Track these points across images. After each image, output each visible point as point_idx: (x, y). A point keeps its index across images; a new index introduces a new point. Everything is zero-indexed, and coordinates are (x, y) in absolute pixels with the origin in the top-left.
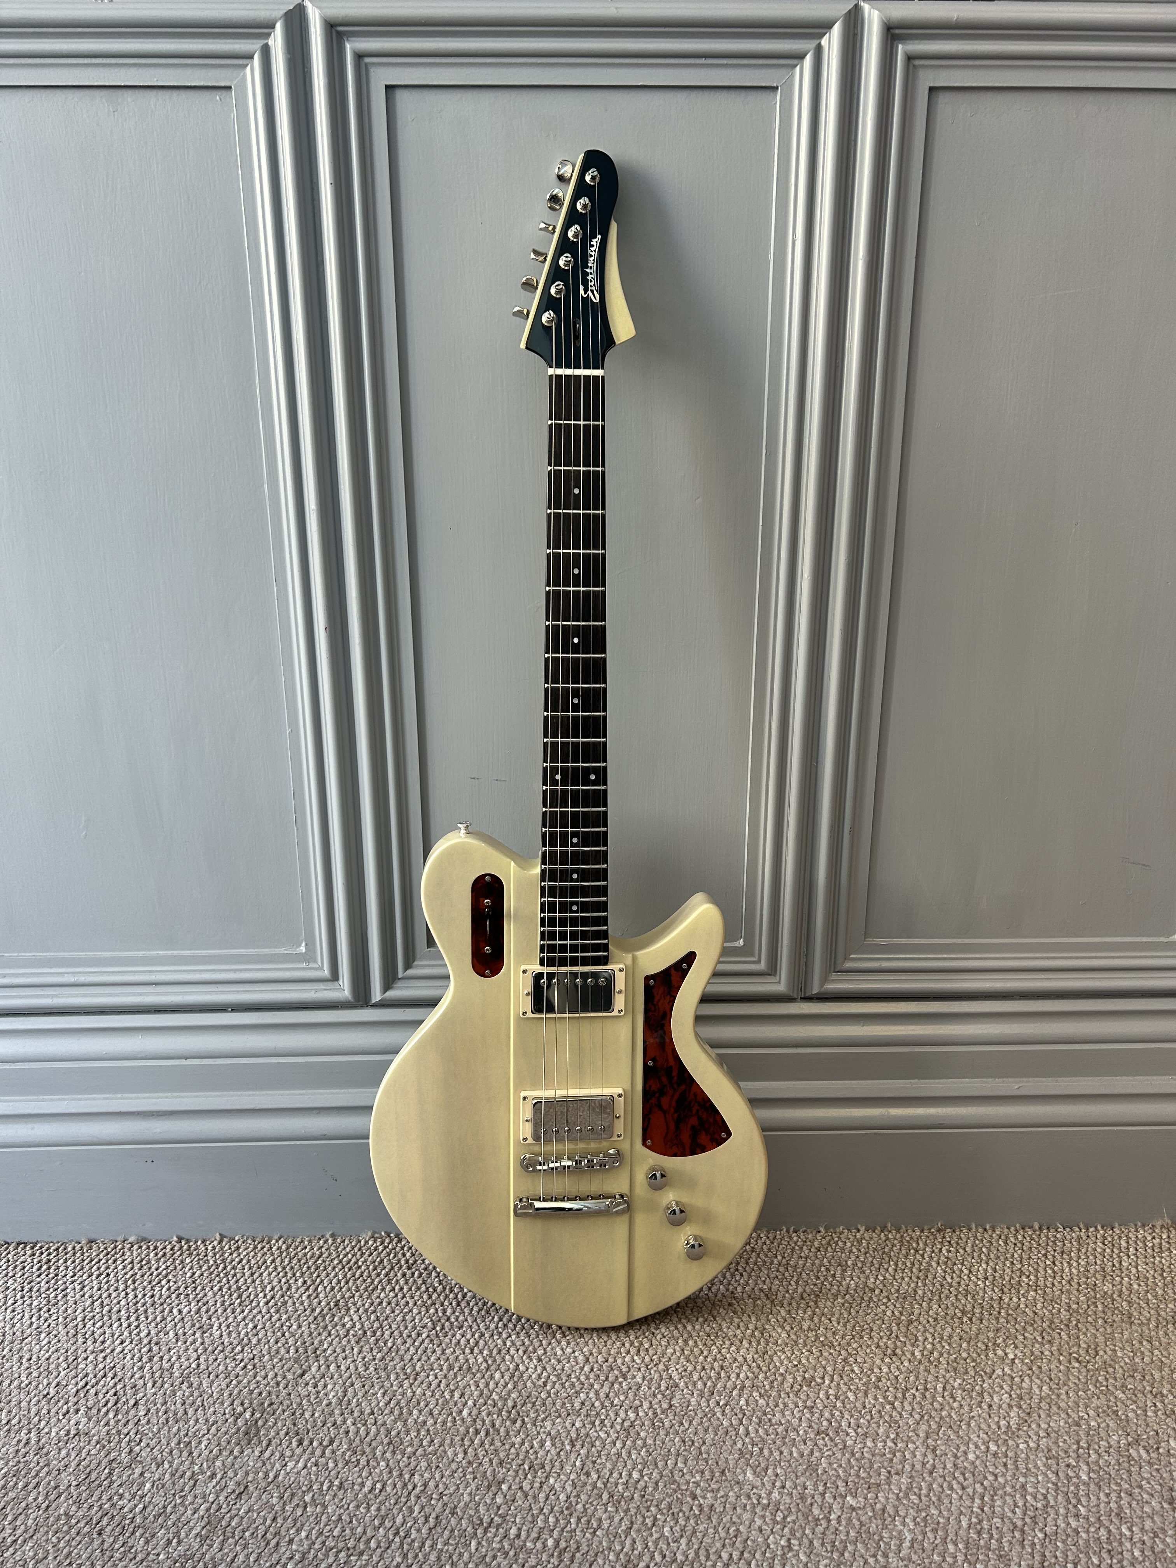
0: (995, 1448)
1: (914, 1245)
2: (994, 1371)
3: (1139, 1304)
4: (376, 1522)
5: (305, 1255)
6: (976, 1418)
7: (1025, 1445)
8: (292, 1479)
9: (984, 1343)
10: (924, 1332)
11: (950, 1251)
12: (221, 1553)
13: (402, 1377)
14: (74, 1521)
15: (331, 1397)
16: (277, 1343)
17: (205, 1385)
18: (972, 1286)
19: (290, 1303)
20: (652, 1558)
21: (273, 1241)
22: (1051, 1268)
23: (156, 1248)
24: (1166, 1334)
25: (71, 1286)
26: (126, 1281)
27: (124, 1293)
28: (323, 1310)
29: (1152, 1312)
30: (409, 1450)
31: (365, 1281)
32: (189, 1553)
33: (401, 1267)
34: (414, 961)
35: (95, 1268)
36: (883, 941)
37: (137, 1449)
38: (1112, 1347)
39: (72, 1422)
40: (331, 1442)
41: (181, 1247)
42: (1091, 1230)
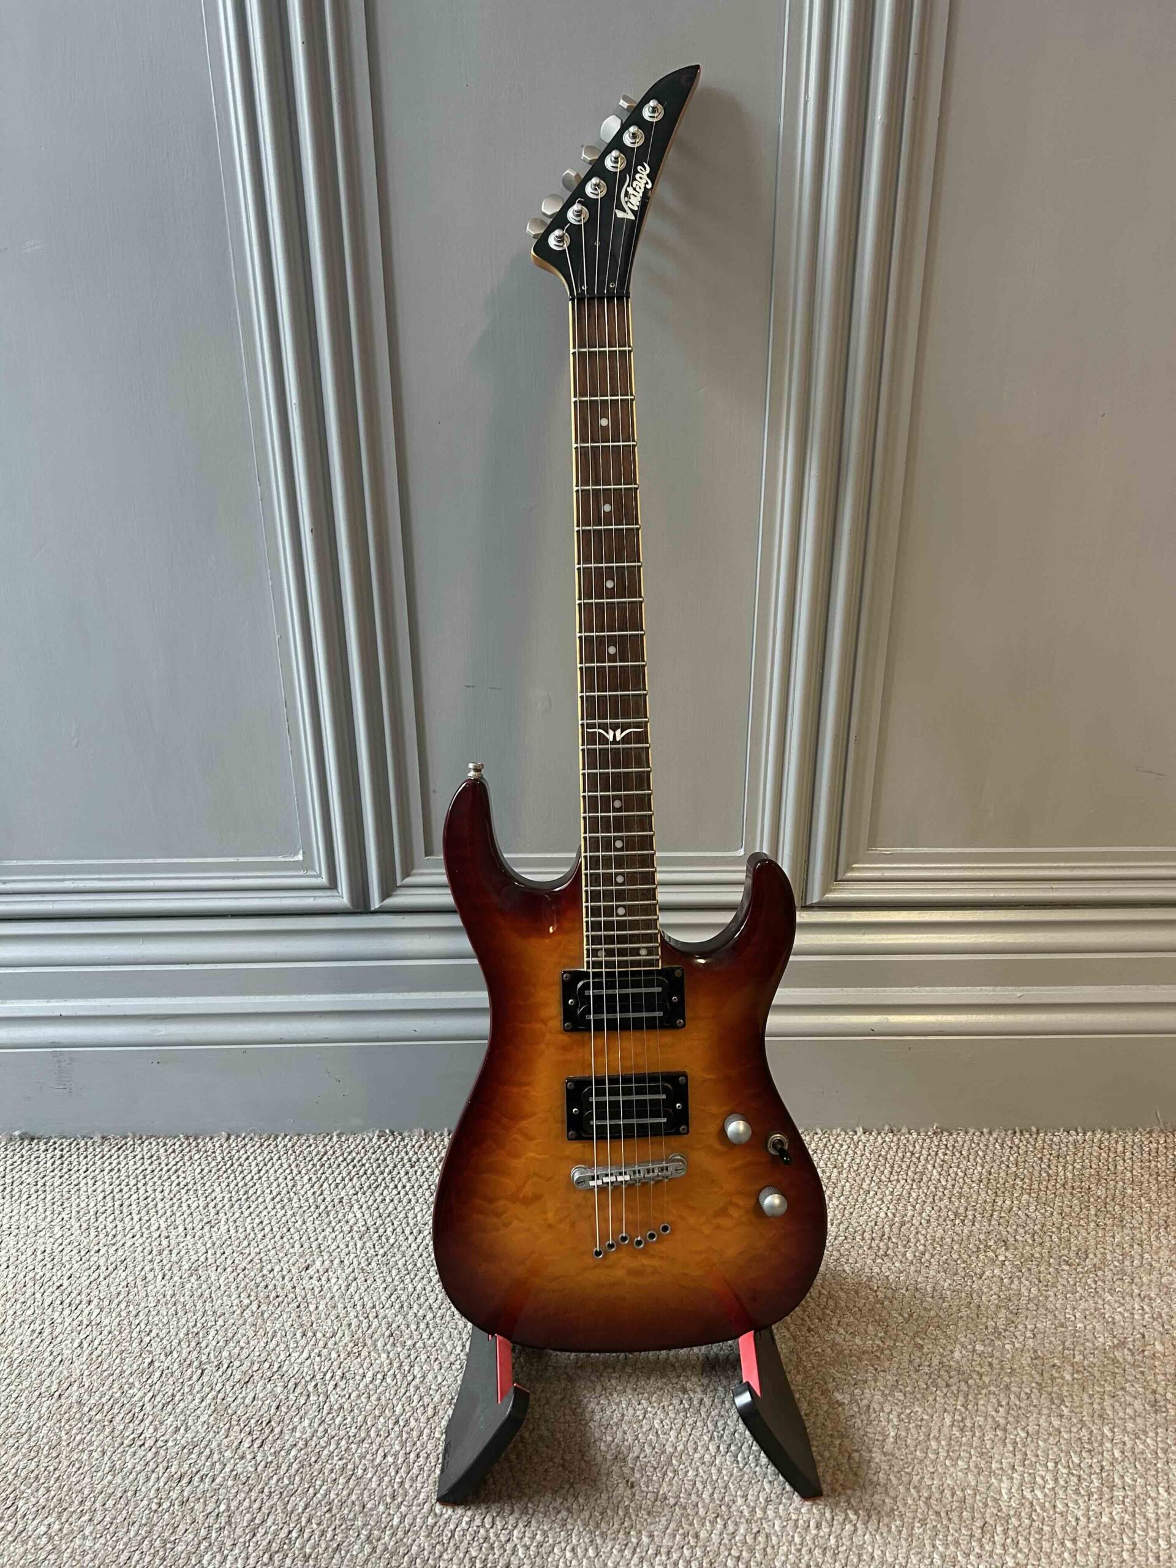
0: (982, 1348)
1: (911, 1149)
2: (984, 1272)
3: (1132, 1208)
4: (377, 1412)
5: (310, 1153)
6: (965, 1318)
7: (1011, 1346)
8: (296, 1369)
9: (975, 1245)
10: (917, 1233)
11: (946, 1154)
12: (228, 1439)
13: (404, 1272)
14: (86, 1409)
15: (334, 1290)
16: (282, 1238)
17: (213, 1278)
18: (966, 1188)
19: (295, 1199)
20: (642, 1450)
21: (280, 1139)
22: (1046, 1172)
23: (165, 1144)
24: (1157, 1238)
25: (84, 1181)
26: (137, 1177)
27: (135, 1188)
28: (327, 1207)
29: (1145, 1216)
30: (409, 1343)
31: (368, 1178)
32: (195, 1439)
33: (404, 1166)
34: (412, 869)
35: (107, 1163)
36: (888, 851)
37: (147, 1339)
38: (1102, 1250)
39: (86, 1312)
40: (334, 1335)
41: (190, 1144)
42: (1089, 1134)
